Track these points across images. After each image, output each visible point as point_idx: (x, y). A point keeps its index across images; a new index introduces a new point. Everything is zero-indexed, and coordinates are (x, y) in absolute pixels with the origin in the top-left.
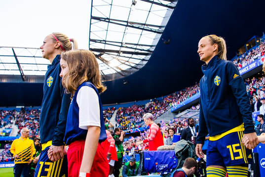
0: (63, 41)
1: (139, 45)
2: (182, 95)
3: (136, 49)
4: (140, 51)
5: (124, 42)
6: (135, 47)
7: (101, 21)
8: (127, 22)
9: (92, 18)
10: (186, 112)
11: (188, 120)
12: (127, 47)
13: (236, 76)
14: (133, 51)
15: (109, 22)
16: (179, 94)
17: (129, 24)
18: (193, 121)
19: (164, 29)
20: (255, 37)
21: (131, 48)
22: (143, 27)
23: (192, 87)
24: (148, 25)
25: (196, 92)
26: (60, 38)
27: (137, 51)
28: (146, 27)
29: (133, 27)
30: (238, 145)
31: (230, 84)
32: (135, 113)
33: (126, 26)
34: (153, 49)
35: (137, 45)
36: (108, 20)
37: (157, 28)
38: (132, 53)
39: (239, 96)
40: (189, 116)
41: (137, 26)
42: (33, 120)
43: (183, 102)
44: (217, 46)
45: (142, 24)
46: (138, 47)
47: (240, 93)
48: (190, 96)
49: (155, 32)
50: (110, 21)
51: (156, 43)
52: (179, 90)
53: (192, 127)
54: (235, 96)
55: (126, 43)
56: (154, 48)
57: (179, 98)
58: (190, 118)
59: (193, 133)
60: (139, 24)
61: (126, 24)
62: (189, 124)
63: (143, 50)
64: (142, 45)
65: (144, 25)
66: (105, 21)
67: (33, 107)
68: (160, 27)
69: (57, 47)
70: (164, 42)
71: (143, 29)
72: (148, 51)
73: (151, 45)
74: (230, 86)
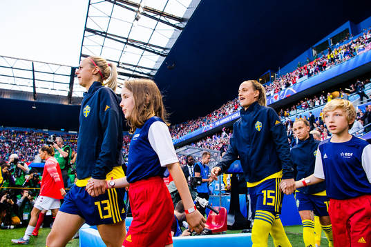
0: (101, 66)
1: (139, 67)
2: (182, 129)
3: (134, 71)
4: (139, 74)
5: (121, 61)
6: (133, 68)
7: (96, 34)
8: (127, 39)
9: (87, 29)
10: (185, 148)
11: (187, 158)
12: (124, 68)
13: (277, 122)
14: (131, 73)
15: (106, 37)
16: (179, 127)
17: (129, 42)
18: (192, 159)
19: (168, 51)
20: (269, 71)
21: (129, 69)
22: (145, 47)
23: (194, 120)
24: (150, 45)
25: (198, 126)
26: (98, 63)
27: (135, 73)
28: (148, 47)
29: (133, 45)
30: (273, 192)
31: (272, 129)
32: (126, 144)
33: (126, 43)
34: (154, 73)
35: (136, 66)
36: (105, 34)
37: (161, 50)
38: (130, 76)
39: (280, 142)
40: (188, 154)
41: (138, 45)
42: (3, 142)
43: (183, 137)
44: (258, 92)
45: (144, 44)
46: (137, 69)
47: (281, 140)
48: (192, 130)
49: (158, 54)
50: (108, 36)
51: (158, 67)
52: (180, 123)
53: (190, 165)
54: (276, 143)
55: (123, 64)
56: (156, 72)
57: (178, 132)
58: (189, 156)
59: (190, 173)
60: (140, 42)
61: (125, 41)
62: (187, 162)
63: (143, 73)
64: (142, 68)
65: (147, 44)
66: (101, 35)
67: (4, 126)
68: (165, 49)
69: (95, 73)
70: (168, 67)
71: (145, 49)
72: (148, 74)
73: (152, 68)
74: (271, 132)
